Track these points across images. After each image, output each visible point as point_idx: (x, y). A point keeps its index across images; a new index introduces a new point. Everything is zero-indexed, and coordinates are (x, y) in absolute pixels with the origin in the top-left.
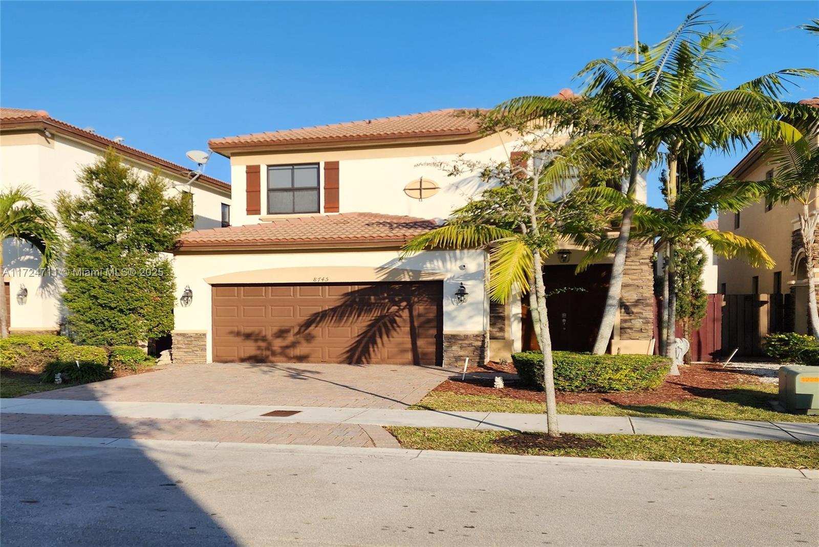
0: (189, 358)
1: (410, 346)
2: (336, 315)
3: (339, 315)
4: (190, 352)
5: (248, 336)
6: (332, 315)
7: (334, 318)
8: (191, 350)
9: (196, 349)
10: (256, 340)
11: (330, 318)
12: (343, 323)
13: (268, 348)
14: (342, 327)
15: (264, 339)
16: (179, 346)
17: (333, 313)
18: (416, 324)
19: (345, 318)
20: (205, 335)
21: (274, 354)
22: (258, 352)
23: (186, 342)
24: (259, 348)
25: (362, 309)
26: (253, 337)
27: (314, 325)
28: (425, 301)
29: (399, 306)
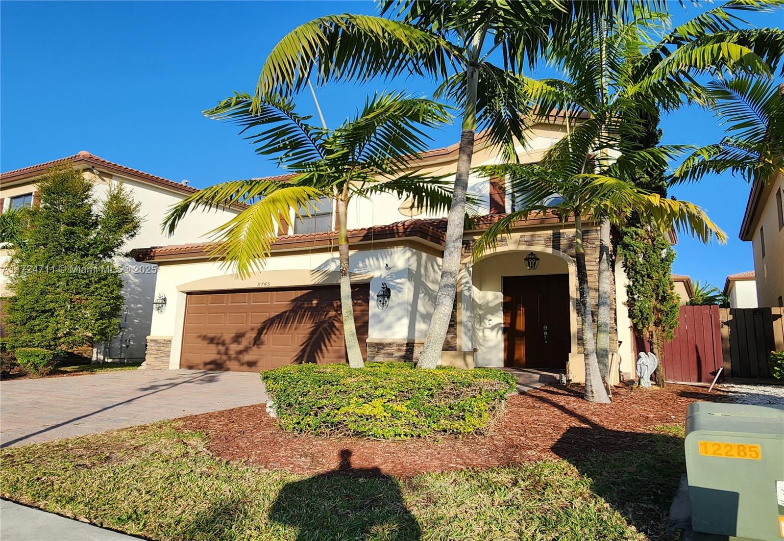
0: (157, 363)
2: (281, 322)
3: (285, 321)
4: (158, 358)
5: (212, 340)
6: (278, 322)
7: (280, 325)
9: (162, 355)
10: (218, 344)
11: (277, 325)
13: (227, 352)
15: (223, 343)
16: (152, 352)
20: (170, 341)
22: (219, 357)
23: (157, 348)
24: (219, 353)
25: (304, 315)
26: (216, 341)
27: (264, 332)
28: (360, 305)
29: (336, 311)
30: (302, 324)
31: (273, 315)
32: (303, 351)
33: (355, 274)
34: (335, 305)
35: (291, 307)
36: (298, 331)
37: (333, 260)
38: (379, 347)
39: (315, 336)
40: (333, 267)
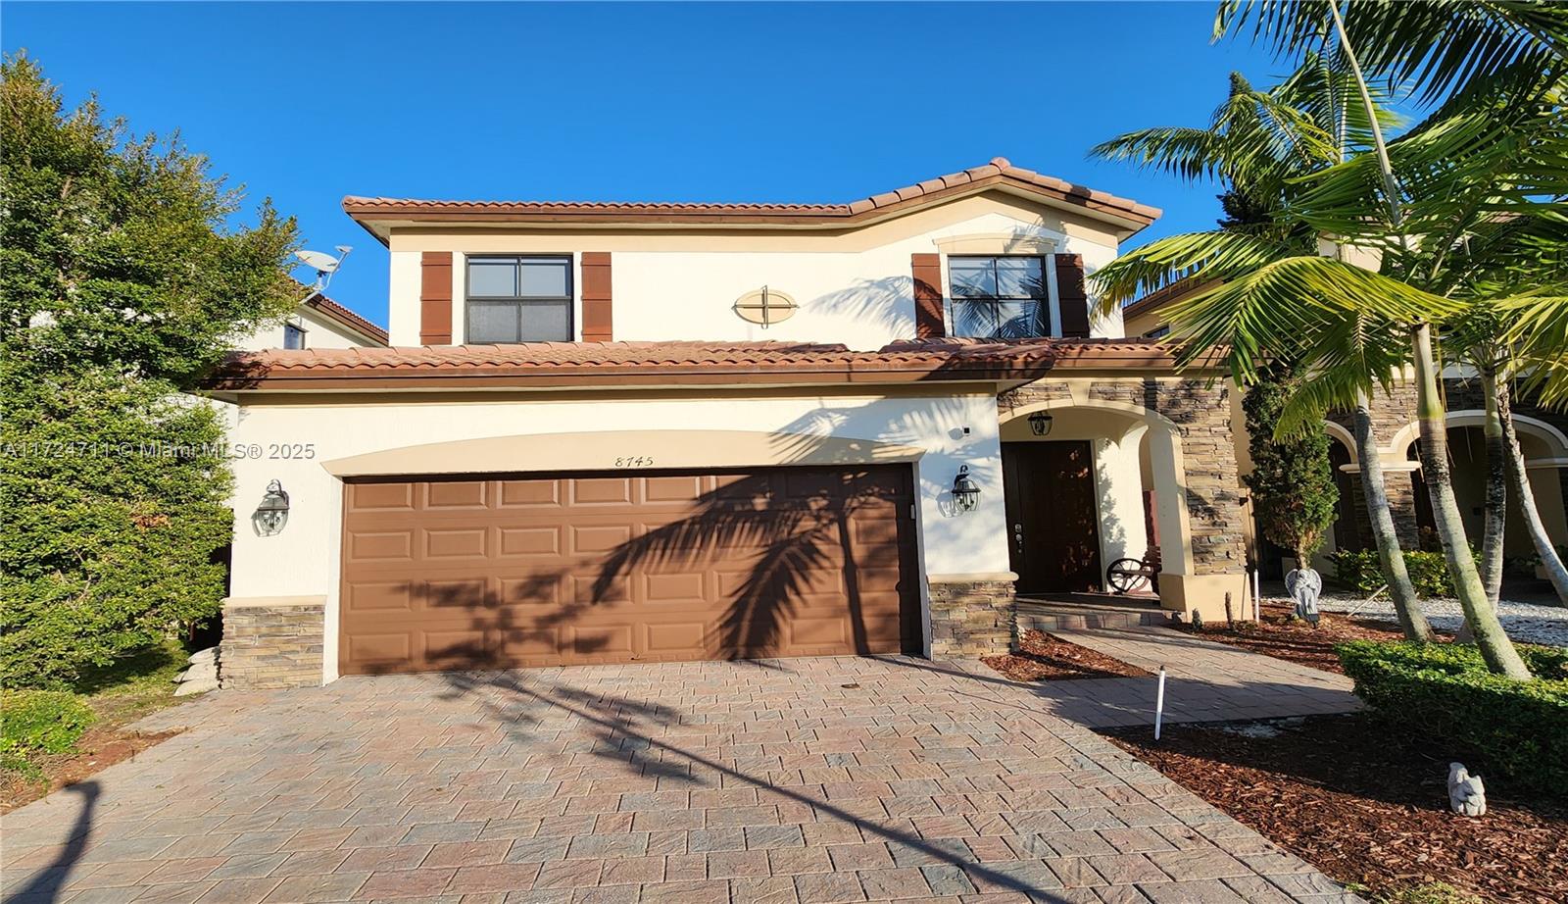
0: (272, 672)
2: (671, 545)
3: (679, 545)
4: (275, 657)
5: (449, 596)
6: (661, 545)
7: (668, 552)
8: (277, 652)
9: (293, 647)
10: (471, 604)
11: (659, 552)
12: (689, 564)
13: (505, 622)
14: (690, 572)
15: (491, 601)
16: (242, 641)
17: (662, 542)
19: (695, 551)
20: (319, 609)
21: (518, 637)
22: (479, 635)
23: (264, 630)
24: (478, 624)
25: (733, 528)
27: (624, 568)
28: (875, 506)
29: (818, 518)
30: (731, 550)
32: (739, 607)
33: (883, 445)
34: (814, 506)
35: (700, 510)
36: (720, 564)
37: (824, 413)
38: (959, 590)
39: (768, 574)
40: (824, 428)
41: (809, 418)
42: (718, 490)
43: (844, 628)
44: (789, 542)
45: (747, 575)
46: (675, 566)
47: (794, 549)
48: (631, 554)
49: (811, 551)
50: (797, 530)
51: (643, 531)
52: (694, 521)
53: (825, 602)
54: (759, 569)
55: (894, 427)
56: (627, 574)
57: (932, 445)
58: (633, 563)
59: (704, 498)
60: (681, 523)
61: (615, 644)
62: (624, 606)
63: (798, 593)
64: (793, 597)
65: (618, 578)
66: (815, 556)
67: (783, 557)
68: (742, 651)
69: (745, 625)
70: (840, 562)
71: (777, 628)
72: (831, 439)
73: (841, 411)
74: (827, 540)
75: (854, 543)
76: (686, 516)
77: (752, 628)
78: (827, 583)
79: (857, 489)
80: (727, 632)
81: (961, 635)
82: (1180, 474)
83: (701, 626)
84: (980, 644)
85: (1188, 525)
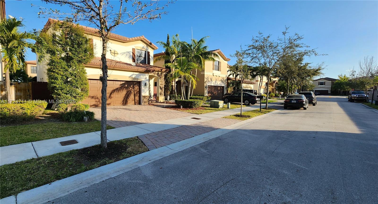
1: (134, 99)
2: (117, 91)
18: (135, 93)
19: (120, 91)
22: (96, 103)
25: (123, 89)
26: (94, 98)
27: (112, 94)
28: (137, 87)
29: (132, 88)
31: (114, 89)
32: (124, 99)
33: (139, 79)
34: (131, 86)
35: (120, 86)
36: (122, 93)
37: (134, 74)
38: (145, 97)
39: (127, 95)
40: (134, 76)
41: (132, 75)
42: (122, 84)
43: (134, 102)
44: (129, 91)
45: (125, 95)
46: (118, 93)
47: (129, 92)
48: (113, 92)
49: (131, 92)
50: (130, 89)
51: (115, 89)
52: (120, 88)
53: (132, 99)
54: (126, 94)
55: (140, 77)
56: (113, 94)
57: (143, 80)
58: (113, 93)
59: (121, 85)
60: (118, 88)
61: (112, 104)
62: (112, 98)
63: (130, 97)
64: (129, 98)
65: (112, 95)
66: (131, 93)
67: (128, 93)
68: (124, 104)
69: (125, 101)
70: (134, 94)
71: (128, 102)
72: (134, 78)
73: (135, 74)
74: (132, 91)
75: (135, 91)
76: (119, 87)
77: (125, 102)
78: (132, 96)
79: (135, 85)
80: (123, 102)
81: (145, 102)
82: (160, 84)
83: (120, 101)
84: (146, 103)
85: (160, 90)
